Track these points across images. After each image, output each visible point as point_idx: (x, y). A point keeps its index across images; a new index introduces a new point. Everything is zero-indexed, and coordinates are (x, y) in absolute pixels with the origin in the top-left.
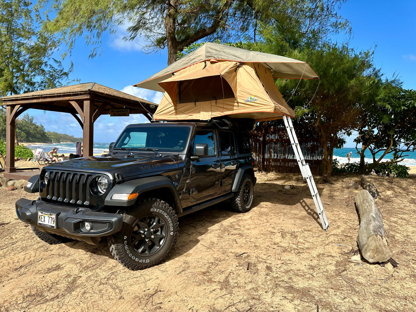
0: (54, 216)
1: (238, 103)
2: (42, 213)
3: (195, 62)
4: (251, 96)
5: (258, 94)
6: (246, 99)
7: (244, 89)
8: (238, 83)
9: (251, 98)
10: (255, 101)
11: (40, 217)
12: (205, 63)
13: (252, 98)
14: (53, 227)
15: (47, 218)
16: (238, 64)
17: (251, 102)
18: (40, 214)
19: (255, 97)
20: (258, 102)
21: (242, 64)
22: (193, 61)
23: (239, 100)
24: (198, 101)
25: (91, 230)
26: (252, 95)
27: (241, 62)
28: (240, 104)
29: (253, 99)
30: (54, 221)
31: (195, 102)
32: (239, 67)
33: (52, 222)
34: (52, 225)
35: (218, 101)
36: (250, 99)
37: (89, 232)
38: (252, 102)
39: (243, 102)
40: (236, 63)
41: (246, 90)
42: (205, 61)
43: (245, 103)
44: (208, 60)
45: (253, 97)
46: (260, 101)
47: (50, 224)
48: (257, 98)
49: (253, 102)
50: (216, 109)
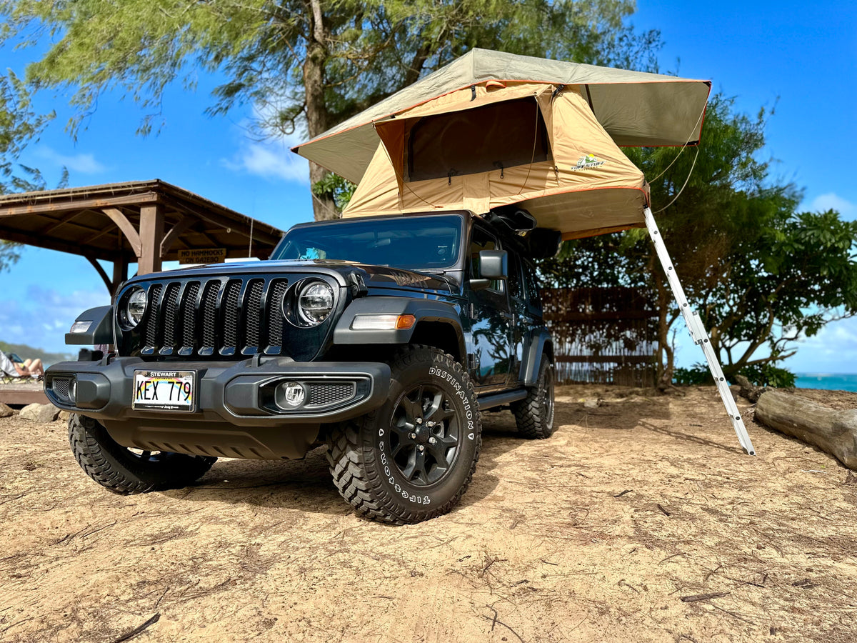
0: (189, 379)
1: (556, 171)
2: (148, 375)
3: (447, 89)
4: (588, 156)
5: (605, 150)
6: (576, 162)
7: (569, 140)
8: (557, 128)
9: (587, 160)
10: (599, 166)
11: (139, 389)
12: (474, 90)
13: (591, 159)
14: (186, 407)
15: (164, 388)
16: (554, 89)
17: (588, 168)
18: (140, 378)
19: (597, 158)
20: (604, 167)
21: (562, 88)
22: (444, 87)
23: (560, 167)
24: (456, 174)
25: (306, 404)
26: (589, 153)
27: (560, 85)
28: (560, 175)
29: (593, 161)
30: (189, 393)
31: (450, 175)
32: (555, 95)
33: (183, 396)
34: (182, 402)
35: (506, 170)
36: (584, 161)
37: (299, 411)
38: (591, 169)
39: (568, 168)
40: (550, 87)
41: (574, 142)
42: (473, 88)
43: (573, 170)
44: (479, 85)
45: (591, 157)
46: (610, 166)
47: (174, 401)
48: (603, 160)
49: (594, 169)
50: (501, 189)
